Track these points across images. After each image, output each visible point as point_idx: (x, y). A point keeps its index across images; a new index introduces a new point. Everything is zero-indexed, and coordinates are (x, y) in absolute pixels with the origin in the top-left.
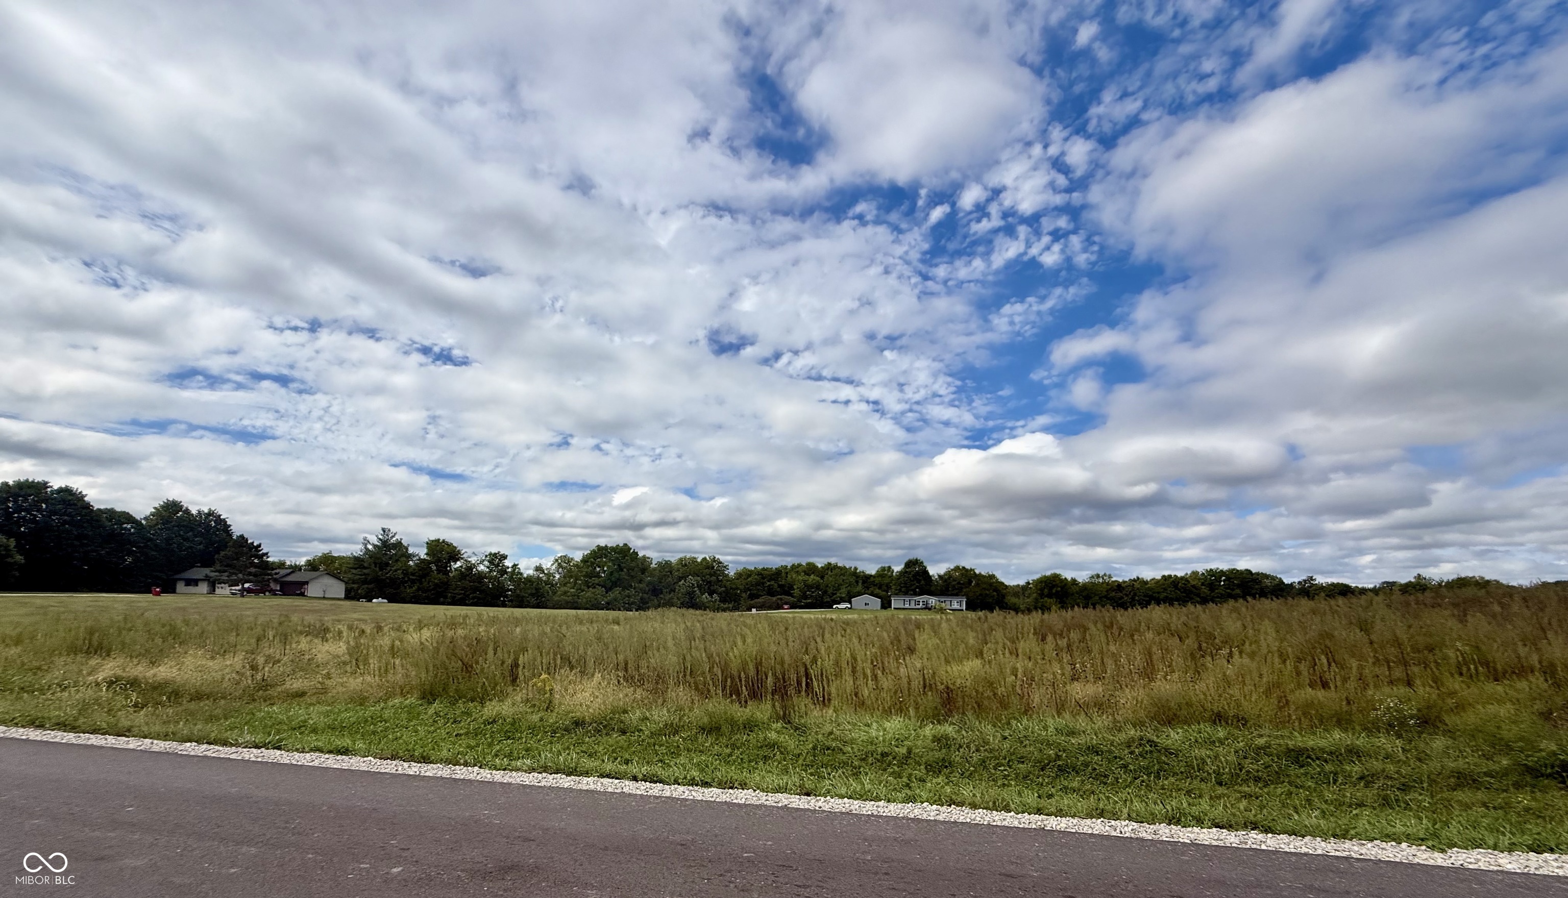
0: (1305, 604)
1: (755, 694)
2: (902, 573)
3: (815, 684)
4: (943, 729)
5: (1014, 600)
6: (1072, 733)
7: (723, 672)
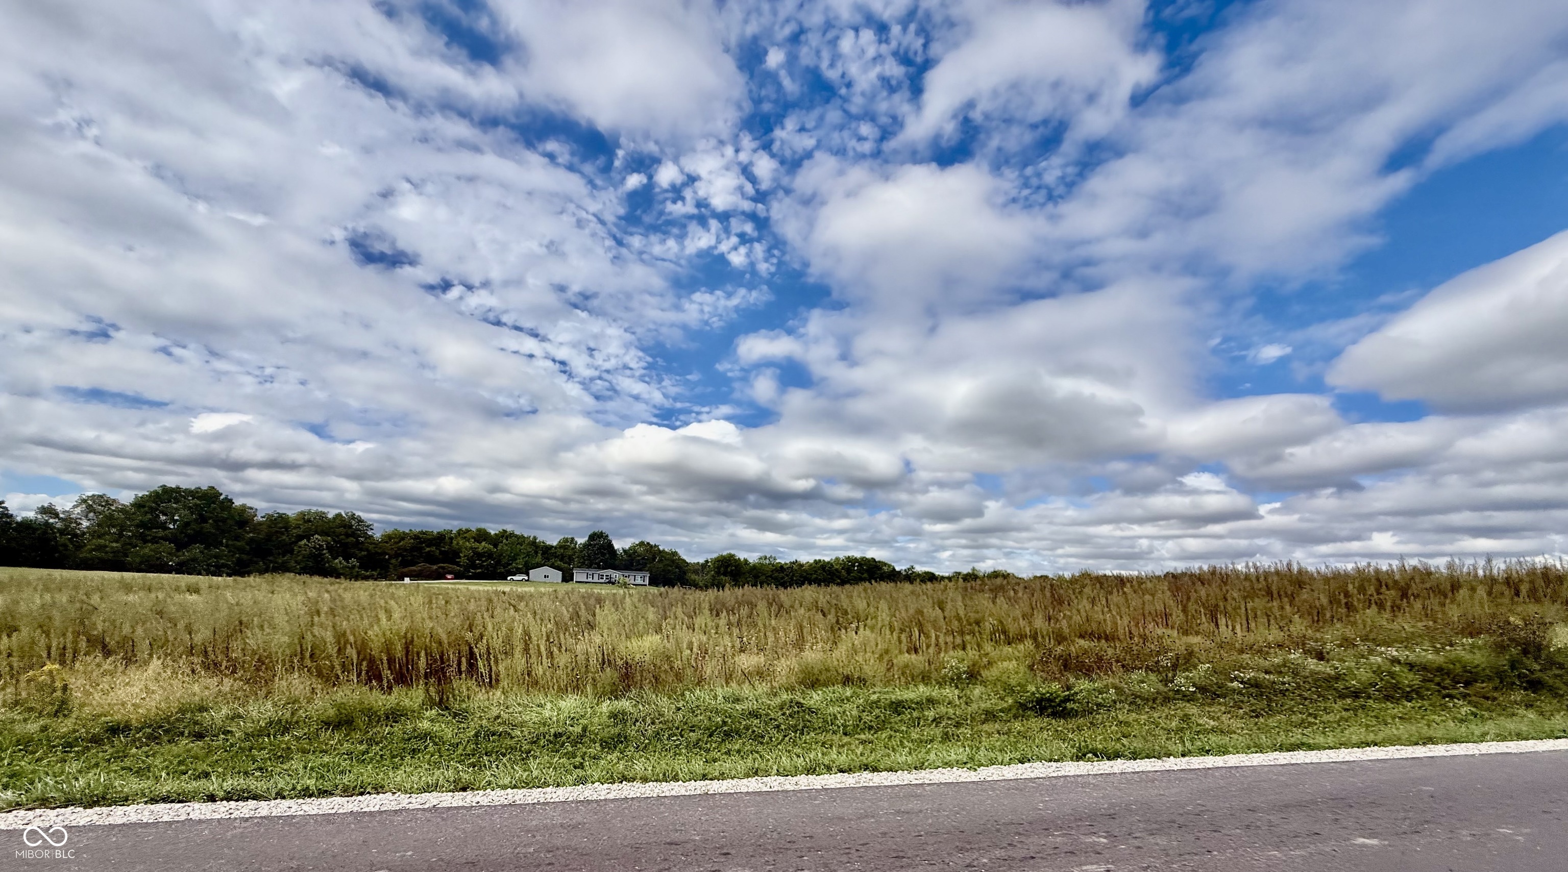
0: (907, 587)
1: (403, 678)
2: (586, 546)
3: (480, 664)
4: (620, 704)
5: (694, 577)
6: (737, 700)
7: (359, 653)
